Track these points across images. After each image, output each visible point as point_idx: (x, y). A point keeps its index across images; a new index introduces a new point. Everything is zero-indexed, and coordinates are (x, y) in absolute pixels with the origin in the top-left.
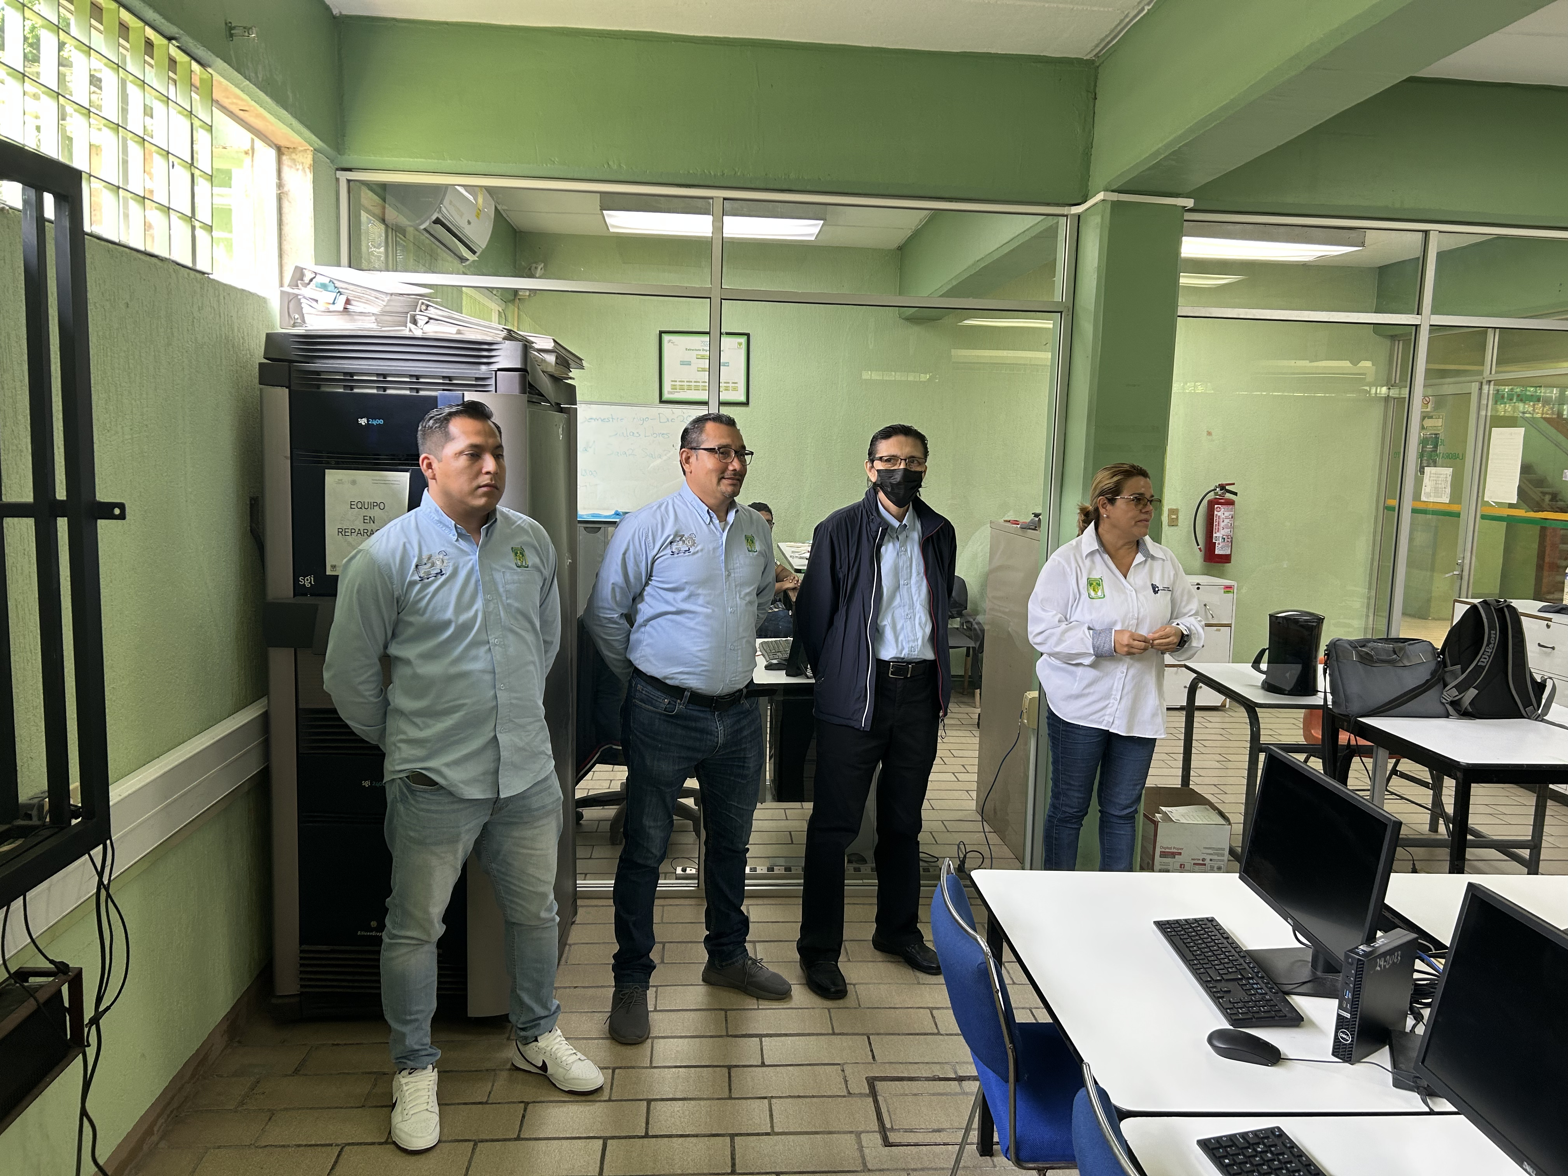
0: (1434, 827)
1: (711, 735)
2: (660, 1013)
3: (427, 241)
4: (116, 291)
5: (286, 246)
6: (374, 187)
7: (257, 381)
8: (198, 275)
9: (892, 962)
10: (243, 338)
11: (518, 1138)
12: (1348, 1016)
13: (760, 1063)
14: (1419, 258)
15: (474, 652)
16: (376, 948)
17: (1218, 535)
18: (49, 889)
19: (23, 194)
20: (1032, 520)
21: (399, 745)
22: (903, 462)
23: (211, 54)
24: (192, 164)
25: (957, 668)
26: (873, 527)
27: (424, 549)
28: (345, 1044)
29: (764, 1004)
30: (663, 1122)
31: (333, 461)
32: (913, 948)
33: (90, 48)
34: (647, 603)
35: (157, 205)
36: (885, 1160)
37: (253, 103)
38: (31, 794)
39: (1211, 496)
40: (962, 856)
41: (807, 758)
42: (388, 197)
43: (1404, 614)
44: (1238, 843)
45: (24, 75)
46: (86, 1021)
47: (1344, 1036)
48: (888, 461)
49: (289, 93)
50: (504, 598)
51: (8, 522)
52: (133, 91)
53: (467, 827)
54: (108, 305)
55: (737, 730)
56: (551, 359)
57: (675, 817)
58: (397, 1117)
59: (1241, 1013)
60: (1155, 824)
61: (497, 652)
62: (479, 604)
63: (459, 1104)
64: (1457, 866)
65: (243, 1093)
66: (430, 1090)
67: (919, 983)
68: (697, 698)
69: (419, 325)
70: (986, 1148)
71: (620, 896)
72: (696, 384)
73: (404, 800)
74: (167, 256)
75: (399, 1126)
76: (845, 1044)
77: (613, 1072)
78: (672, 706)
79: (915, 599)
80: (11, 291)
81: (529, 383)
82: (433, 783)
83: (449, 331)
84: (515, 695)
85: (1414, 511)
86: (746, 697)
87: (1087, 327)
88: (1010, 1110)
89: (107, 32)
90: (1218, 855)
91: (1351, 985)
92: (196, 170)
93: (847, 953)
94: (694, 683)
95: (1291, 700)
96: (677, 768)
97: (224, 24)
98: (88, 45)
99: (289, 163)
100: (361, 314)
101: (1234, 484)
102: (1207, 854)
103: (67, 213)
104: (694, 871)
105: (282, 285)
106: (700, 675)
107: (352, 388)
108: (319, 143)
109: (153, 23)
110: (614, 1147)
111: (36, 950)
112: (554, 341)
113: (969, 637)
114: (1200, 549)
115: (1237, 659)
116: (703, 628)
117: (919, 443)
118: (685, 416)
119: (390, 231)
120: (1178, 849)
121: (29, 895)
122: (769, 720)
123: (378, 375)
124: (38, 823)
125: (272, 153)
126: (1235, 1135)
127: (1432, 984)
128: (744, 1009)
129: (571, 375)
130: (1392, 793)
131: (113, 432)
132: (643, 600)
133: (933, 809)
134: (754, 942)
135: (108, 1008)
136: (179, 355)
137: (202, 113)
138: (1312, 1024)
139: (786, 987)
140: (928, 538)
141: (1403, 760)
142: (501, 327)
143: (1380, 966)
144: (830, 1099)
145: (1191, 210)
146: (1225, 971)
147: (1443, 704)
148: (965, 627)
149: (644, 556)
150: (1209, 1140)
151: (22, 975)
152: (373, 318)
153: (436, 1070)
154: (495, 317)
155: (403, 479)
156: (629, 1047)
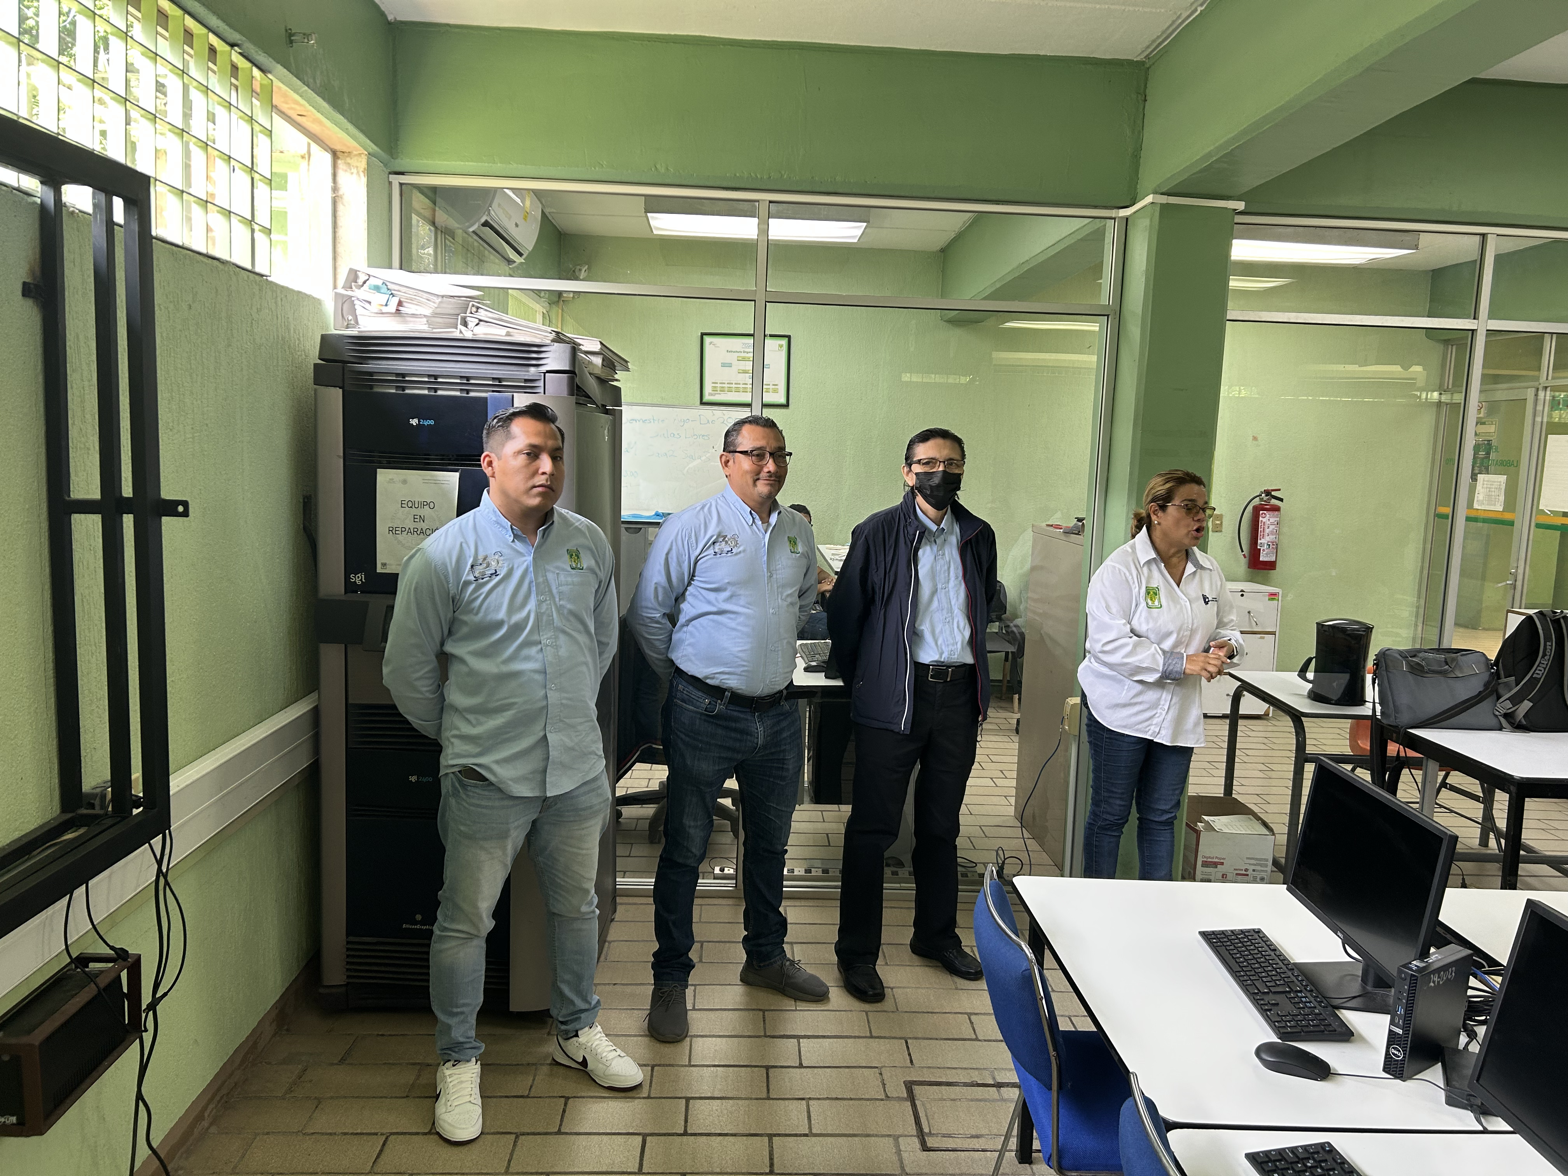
0: (1484, 842)
1: (751, 735)
2: (698, 1012)
3: (476, 244)
4: (179, 293)
5: (340, 249)
6: (425, 190)
7: (311, 381)
8: (257, 277)
9: (929, 966)
10: (299, 340)
11: (559, 1133)
12: (1400, 1032)
13: (797, 1065)
14: (1476, 260)
15: (525, 652)
16: (426, 942)
17: (1263, 541)
18: (110, 877)
19: (94, 198)
20: (1076, 524)
21: (453, 740)
22: (942, 464)
23: (273, 61)
24: (252, 169)
25: (995, 674)
26: (911, 530)
27: (481, 550)
28: (390, 1035)
29: (802, 1006)
30: (702, 1121)
31: (384, 460)
32: (950, 953)
33: (157, 55)
34: (689, 603)
35: (219, 208)
36: (922, 1164)
37: (311, 108)
38: (94, 784)
39: (1256, 502)
40: (1000, 862)
41: (844, 761)
42: (438, 200)
43: (1457, 624)
44: (1282, 854)
45: (94, 81)
46: (144, 1007)
47: (1396, 1052)
48: (927, 463)
49: (346, 99)
50: (557, 600)
51: (76, 518)
52: (196, 96)
53: (516, 824)
54: (171, 306)
55: (777, 732)
56: (598, 361)
57: (714, 817)
58: (441, 1108)
59: (1290, 1027)
60: (1198, 833)
61: (549, 651)
62: (532, 605)
63: (501, 1097)
64: (1510, 882)
65: (291, 1080)
66: (474, 1083)
67: (957, 989)
68: (737, 699)
69: (469, 327)
70: (1025, 1155)
71: (660, 894)
72: (736, 386)
73: (456, 794)
74: (228, 259)
75: (441, 1117)
76: (883, 1048)
77: (652, 1070)
78: (712, 707)
79: (953, 603)
80: (80, 293)
81: (577, 386)
82: (484, 779)
83: (498, 333)
84: (566, 695)
85: (1468, 519)
86: (786, 699)
87: (1134, 331)
88: (1053, 1118)
89: (172, 39)
90: (1261, 865)
91: (1404, 1001)
92: (256, 174)
93: (885, 957)
94: (733, 682)
95: (1338, 710)
96: (717, 768)
97: (284, 30)
98: (155, 51)
99: (345, 168)
100: (414, 315)
101: (1279, 490)
102: (1250, 864)
103: (136, 217)
104: (732, 871)
105: (335, 287)
106: (740, 675)
107: (403, 389)
108: (373, 148)
109: (216, 30)
110: (653, 1144)
111: (97, 937)
112: (601, 343)
113: (1008, 642)
114: (1244, 555)
115: (1280, 668)
116: (744, 629)
117: (957, 446)
118: (726, 417)
119: (439, 233)
120: (1220, 859)
121: (91, 883)
122: (807, 722)
123: (429, 376)
124: (102, 812)
125: (328, 157)
126: (1284, 1149)
127: (1486, 1001)
128: (782, 1010)
129: (616, 377)
130: (1441, 806)
131: (175, 431)
132: (684, 600)
133: (971, 814)
134: (791, 943)
135: (165, 994)
136: (238, 355)
137: (261, 117)
138: (1362, 1040)
139: (825, 989)
140: (966, 543)
141: (1453, 773)
142: (549, 329)
143: (1434, 982)
144: (868, 1103)
145: (1241, 213)
146: (1272, 984)
147: (1496, 716)
148: (1004, 631)
149: (687, 556)
150: (1258, 1153)
151: (83, 961)
152: (425, 320)
153: (479, 1062)
154: (539, 318)
155: (452, 479)
156: (668, 1045)
